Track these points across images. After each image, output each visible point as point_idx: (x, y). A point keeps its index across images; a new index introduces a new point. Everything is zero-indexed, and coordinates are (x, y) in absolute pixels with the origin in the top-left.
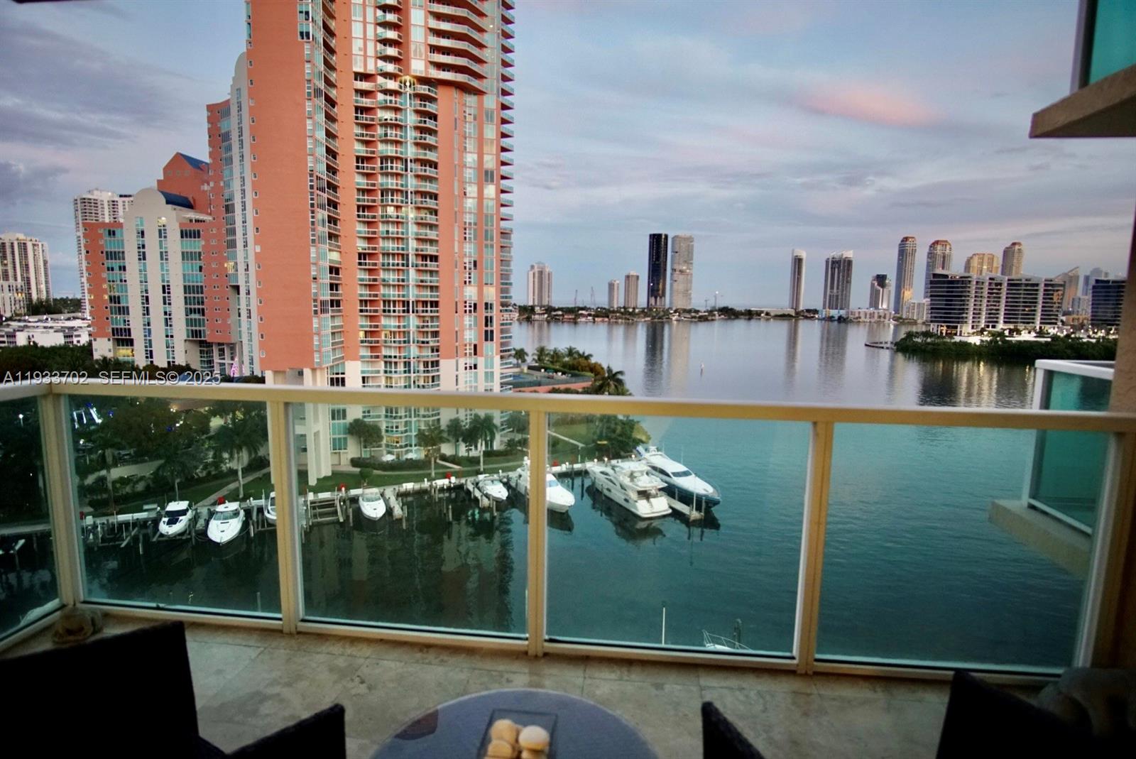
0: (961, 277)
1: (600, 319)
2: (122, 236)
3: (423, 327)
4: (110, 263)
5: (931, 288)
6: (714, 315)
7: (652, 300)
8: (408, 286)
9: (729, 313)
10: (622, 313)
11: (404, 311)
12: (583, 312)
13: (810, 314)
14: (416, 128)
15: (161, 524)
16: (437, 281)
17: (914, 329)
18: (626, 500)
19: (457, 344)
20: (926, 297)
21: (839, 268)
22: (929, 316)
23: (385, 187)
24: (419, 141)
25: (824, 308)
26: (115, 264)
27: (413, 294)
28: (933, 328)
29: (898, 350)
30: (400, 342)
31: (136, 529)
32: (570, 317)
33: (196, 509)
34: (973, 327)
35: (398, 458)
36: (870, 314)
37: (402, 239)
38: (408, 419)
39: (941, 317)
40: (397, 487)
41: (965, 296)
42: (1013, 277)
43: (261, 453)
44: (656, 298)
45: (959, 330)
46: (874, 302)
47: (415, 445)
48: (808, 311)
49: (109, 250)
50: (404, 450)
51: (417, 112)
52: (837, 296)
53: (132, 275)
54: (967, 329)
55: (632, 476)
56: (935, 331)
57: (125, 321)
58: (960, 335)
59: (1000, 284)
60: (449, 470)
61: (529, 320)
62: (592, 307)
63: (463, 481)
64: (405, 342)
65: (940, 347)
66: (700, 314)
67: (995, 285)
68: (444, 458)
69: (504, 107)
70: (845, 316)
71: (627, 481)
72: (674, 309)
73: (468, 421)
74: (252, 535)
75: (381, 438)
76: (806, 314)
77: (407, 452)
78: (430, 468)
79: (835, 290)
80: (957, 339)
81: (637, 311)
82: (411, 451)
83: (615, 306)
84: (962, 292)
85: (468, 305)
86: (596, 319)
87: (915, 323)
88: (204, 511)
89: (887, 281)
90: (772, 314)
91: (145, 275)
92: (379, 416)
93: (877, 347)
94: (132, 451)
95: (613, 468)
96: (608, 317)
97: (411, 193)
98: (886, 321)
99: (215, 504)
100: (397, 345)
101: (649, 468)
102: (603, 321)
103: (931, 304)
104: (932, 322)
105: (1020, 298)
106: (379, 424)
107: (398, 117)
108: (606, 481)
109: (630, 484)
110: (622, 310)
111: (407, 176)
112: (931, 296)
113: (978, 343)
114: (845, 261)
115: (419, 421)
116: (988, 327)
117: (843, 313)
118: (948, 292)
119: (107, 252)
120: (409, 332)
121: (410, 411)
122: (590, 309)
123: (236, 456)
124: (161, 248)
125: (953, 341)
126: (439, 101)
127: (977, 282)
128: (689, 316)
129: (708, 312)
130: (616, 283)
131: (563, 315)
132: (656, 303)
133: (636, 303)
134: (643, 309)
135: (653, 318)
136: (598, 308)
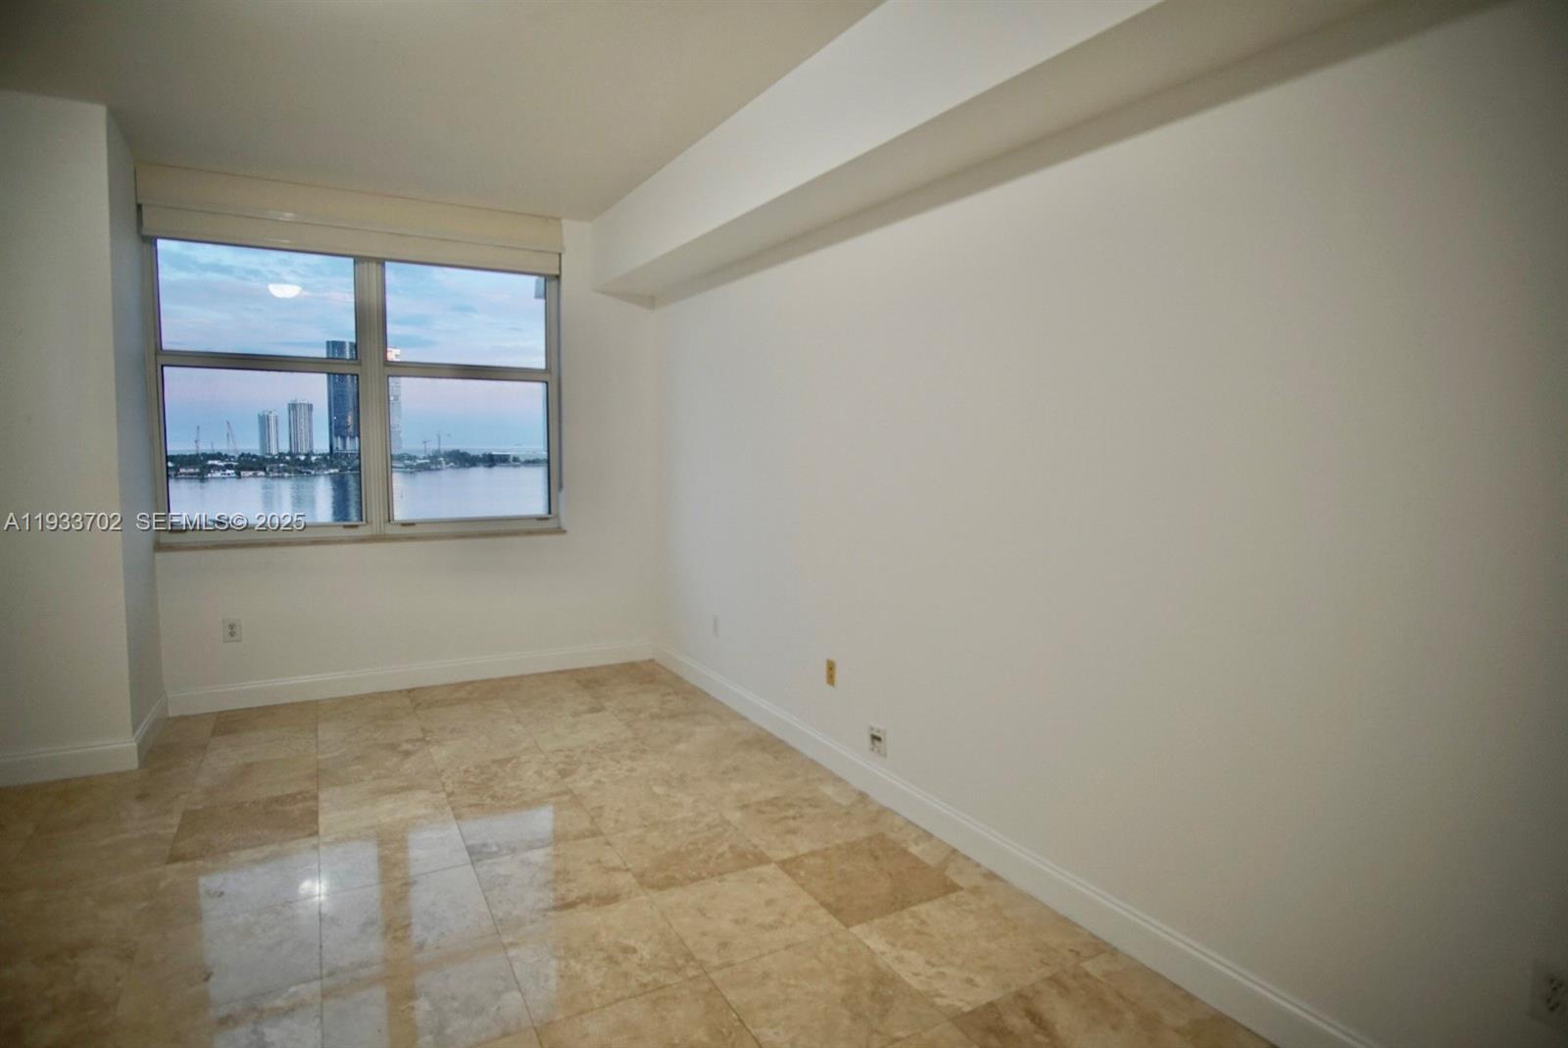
1: (251, 473)
6: (440, 463)
7: (338, 443)
9: (463, 460)
12: (216, 462)
32: (192, 470)
44: (344, 438)
62: (231, 454)
66: (419, 461)
81: (313, 458)
83: (274, 452)
86: (242, 473)
90: (522, 459)
96: (265, 470)
102: (255, 476)
110: (288, 458)
122: (226, 456)
128: (401, 465)
129: (429, 457)
130: (272, 416)
131: (176, 469)
132: (344, 446)
133: (311, 445)
134: (324, 456)
135: (344, 469)
136: (243, 455)
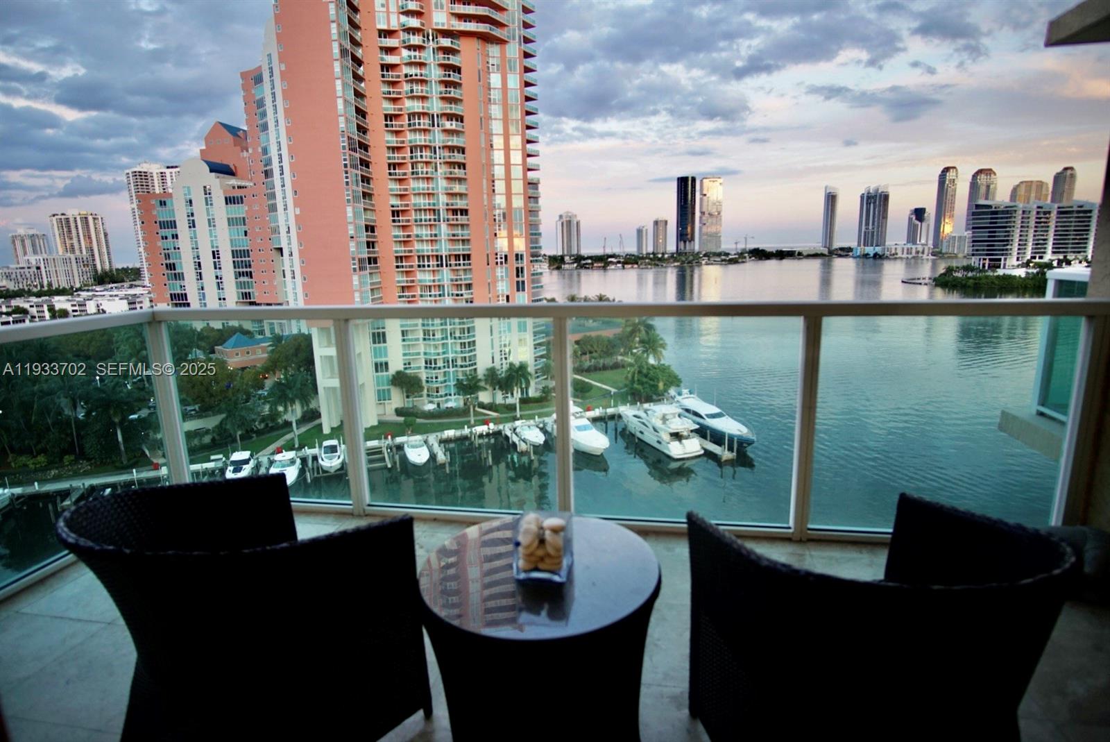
0: (1006, 207)
1: (630, 266)
2: (172, 205)
3: (456, 280)
4: (164, 232)
5: (974, 219)
6: (745, 257)
7: (682, 245)
8: (441, 241)
9: (760, 254)
10: (651, 259)
11: (438, 266)
12: (613, 260)
13: (845, 252)
14: (441, 82)
15: (228, 471)
16: (469, 235)
17: (954, 264)
18: (659, 442)
19: (490, 295)
20: (967, 229)
21: (875, 203)
22: (971, 248)
23: (413, 144)
24: (444, 95)
25: (859, 245)
26: (168, 232)
27: (444, 249)
28: (974, 261)
29: (936, 285)
30: (435, 296)
31: (206, 477)
32: (600, 265)
33: (257, 458)
34: (1018, 259)
35: (438, 405)
36: (908, 249)
37: (433, 194)
38: (447, 369)
39: (983, 250)
40: (439, 434)
41: (1010, 227)
42: (1064, 204)
43: (313, 405)
44: (685, 242)
45: (1002, 262)
46: (912, 236)
47: (455, 395)
48: (842, 249)
49: (162, 220)
50: (444, 399)
51: (441, 65)
52: (873, 233)
53: (184, 242)
54: (1012, 261)
55: (664, 419)
56: (977, 265)
57: (181, 287)
58: (1004, 268)
59: (1049, 213)
60: (487, 417)
61: (558, 268)
62: (622, 254)
63: (501, 427)
64: (440, 295)
65: (981, 282)
66: (730, 257)
67: (1043, 214)
68: (482, 406)
69: (527, 55)
70: (880, 253)
71: (659, 424)
72: (704, 253)
73: (504, 370)
74: (309, 481)
75: (421, 388)
76: (840, 252)
77: (447, 401)
78: (470, 416)
79: (870, 227)
80: (1000, 272)
81: (666, 256)
82: (451, 400)
83: (644, 252)
84: (1007, 222)
85: (499, 257)
86: (626, 266)
87: (956, 257)
88: (264, 460)
89: (926, 215)
90: (805, 254)
91: (196, 242)
92: (419, 368)
93: (914, 283)
94: (197, 407)
95: (646, 411)
96: (637, 263)
97: (439, 148)
98: (925, 256)
99: (273, 454)
100: (433, 298)
101: (680, 411)
102: (632, 267)
103: (973, 237)
104: (973, 255)
105: (1071, 226)
106: (420, 375)
107: (423, 72)
108: (639, 424)
109: (663, 426)
110: (651, 256)
111: (434, 131)
112: (973, 228)
113: (1023, 275)
114: (881, 195)
115: (457, 371)
116: (1035, 258)
117: (878, 250)
118: (991, 223)
119: (160, 222)
120: (443, 286)
121: (448, 362)
122: (619, 256)
123: (290, 408)
124: (208, 215)
125: (996, 274)
126: (462, 53)
127: (1024, 212)
128: (719, 259)
129: (737, 254)
130: (644, 229)
131: (592, 264)
132: (685, 247)
133: (665, 248)
134: (673, 254)
135: (683, 262)
136: (627, 255)
